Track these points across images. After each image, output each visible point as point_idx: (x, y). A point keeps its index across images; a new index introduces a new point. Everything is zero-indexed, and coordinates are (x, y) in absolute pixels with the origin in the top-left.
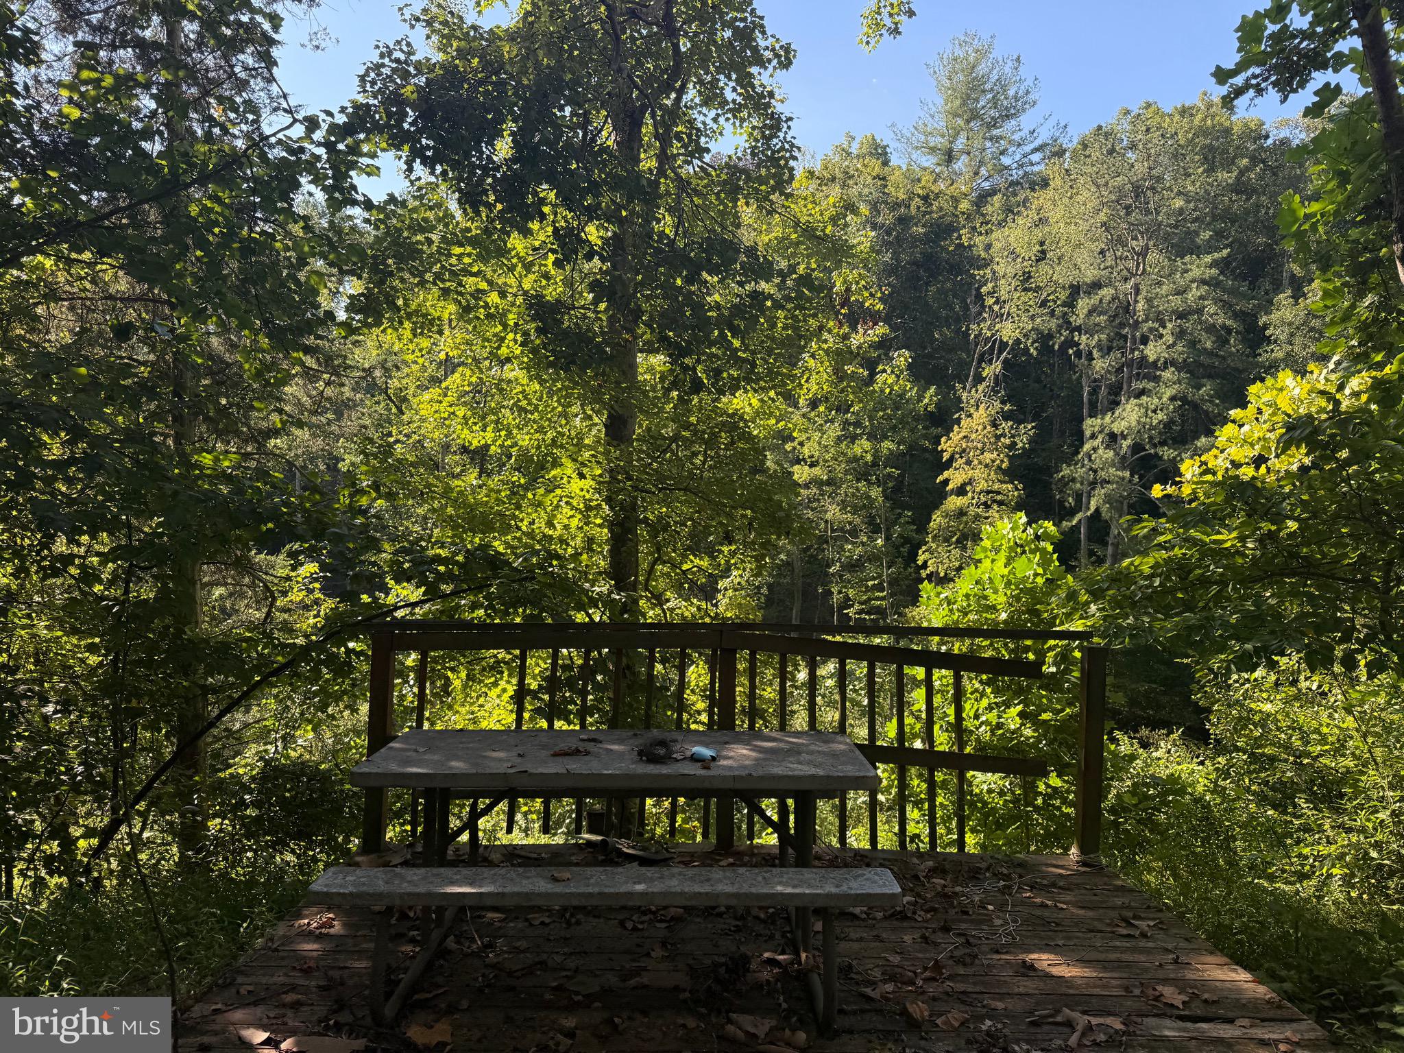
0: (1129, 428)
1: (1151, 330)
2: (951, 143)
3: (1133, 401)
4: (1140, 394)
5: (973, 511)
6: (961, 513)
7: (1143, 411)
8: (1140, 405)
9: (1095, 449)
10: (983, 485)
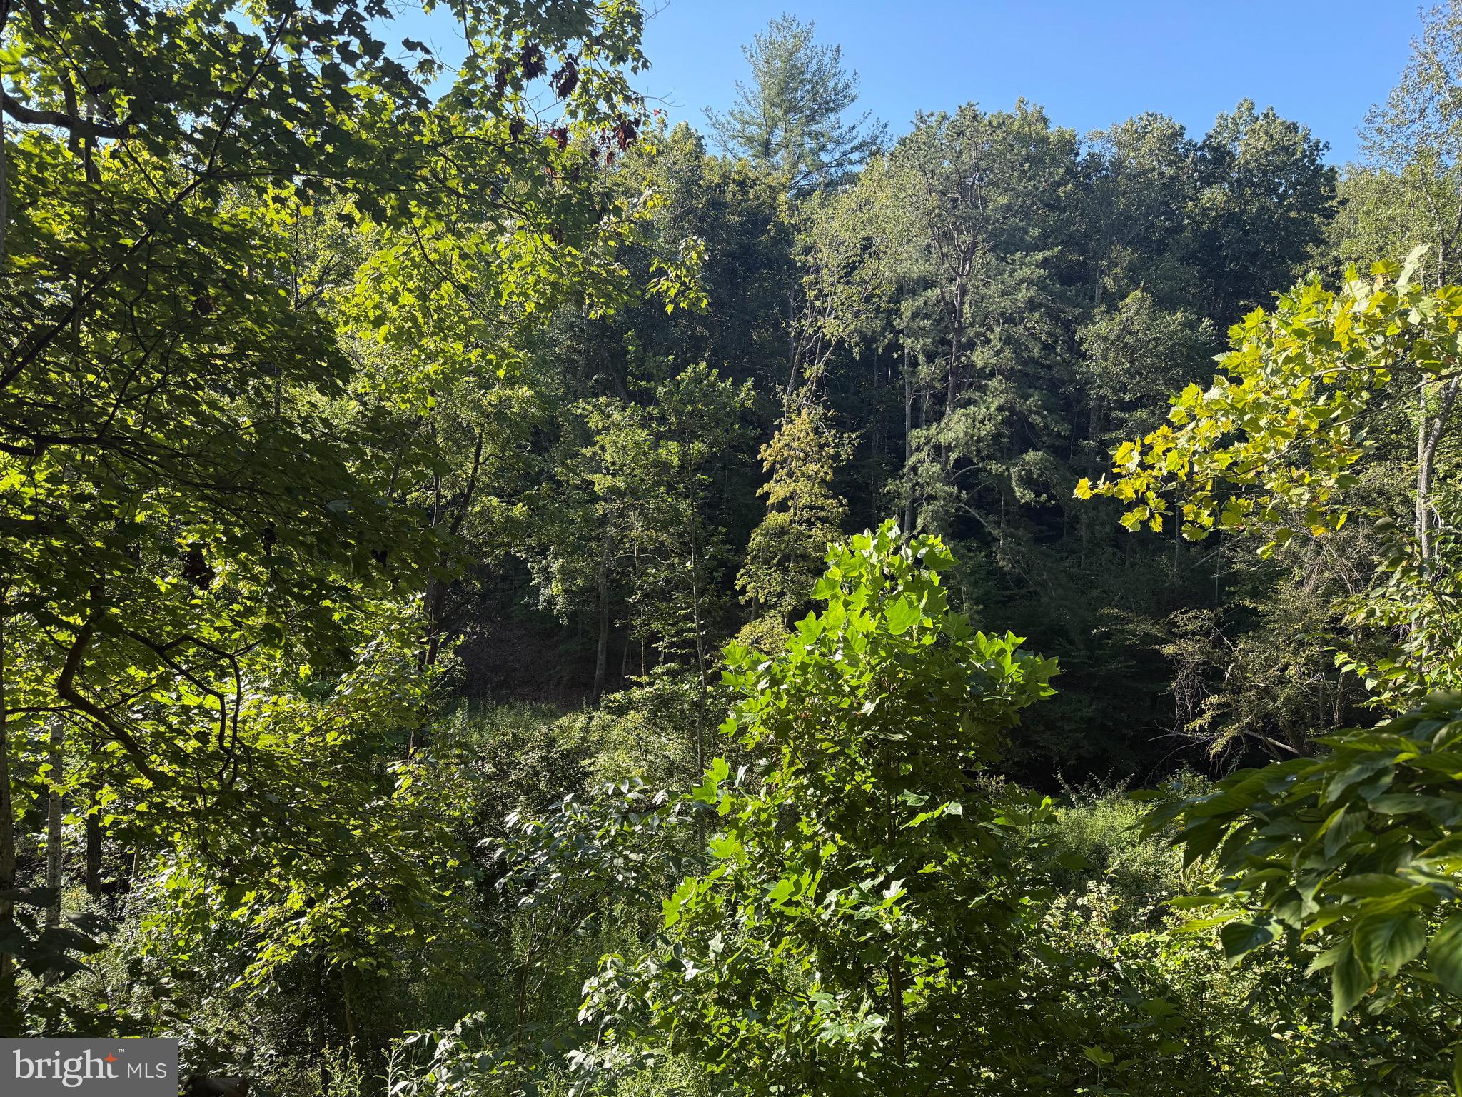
0: (957, 440)
1: (978, 335)
2: (769, 133)
3: (960, 411)
4: (967, 403)
5: (795, 528)
6: (782, 531)
7: (970, 421)
8: (966, 415)
9: (922, 462)
10: (804, 500)
